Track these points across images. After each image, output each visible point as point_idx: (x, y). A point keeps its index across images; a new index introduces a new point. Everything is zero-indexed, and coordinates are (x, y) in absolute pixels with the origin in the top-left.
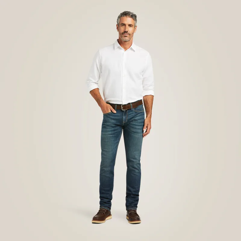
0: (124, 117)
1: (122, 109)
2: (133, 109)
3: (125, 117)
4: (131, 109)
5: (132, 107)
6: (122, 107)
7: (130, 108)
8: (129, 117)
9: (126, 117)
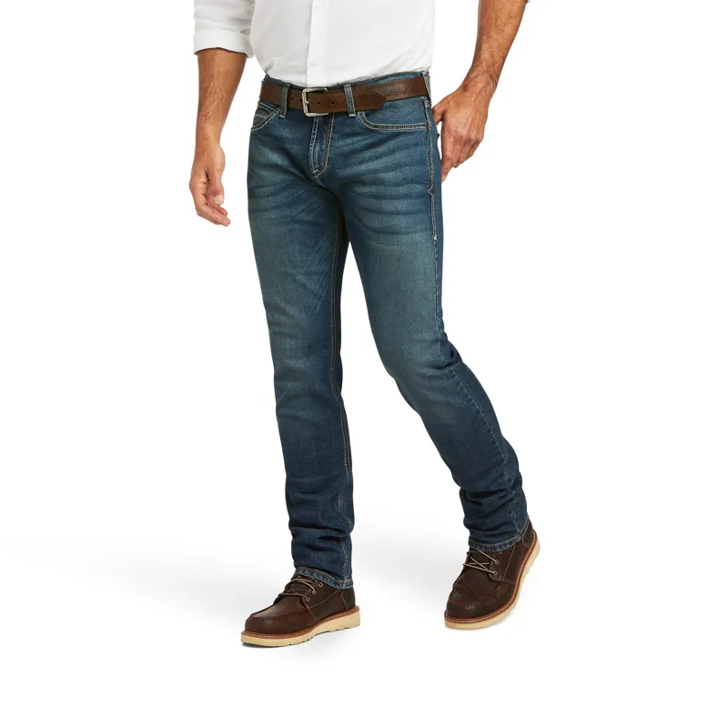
0: (314, 149)
1: (305, 108)
2: (360, 117)
3: (318, 148)
4: (347, 113)
5: (351, 106)
6: (305, 101)
7: (344, 110)
8: (339, 147)
9: (321, 150)
